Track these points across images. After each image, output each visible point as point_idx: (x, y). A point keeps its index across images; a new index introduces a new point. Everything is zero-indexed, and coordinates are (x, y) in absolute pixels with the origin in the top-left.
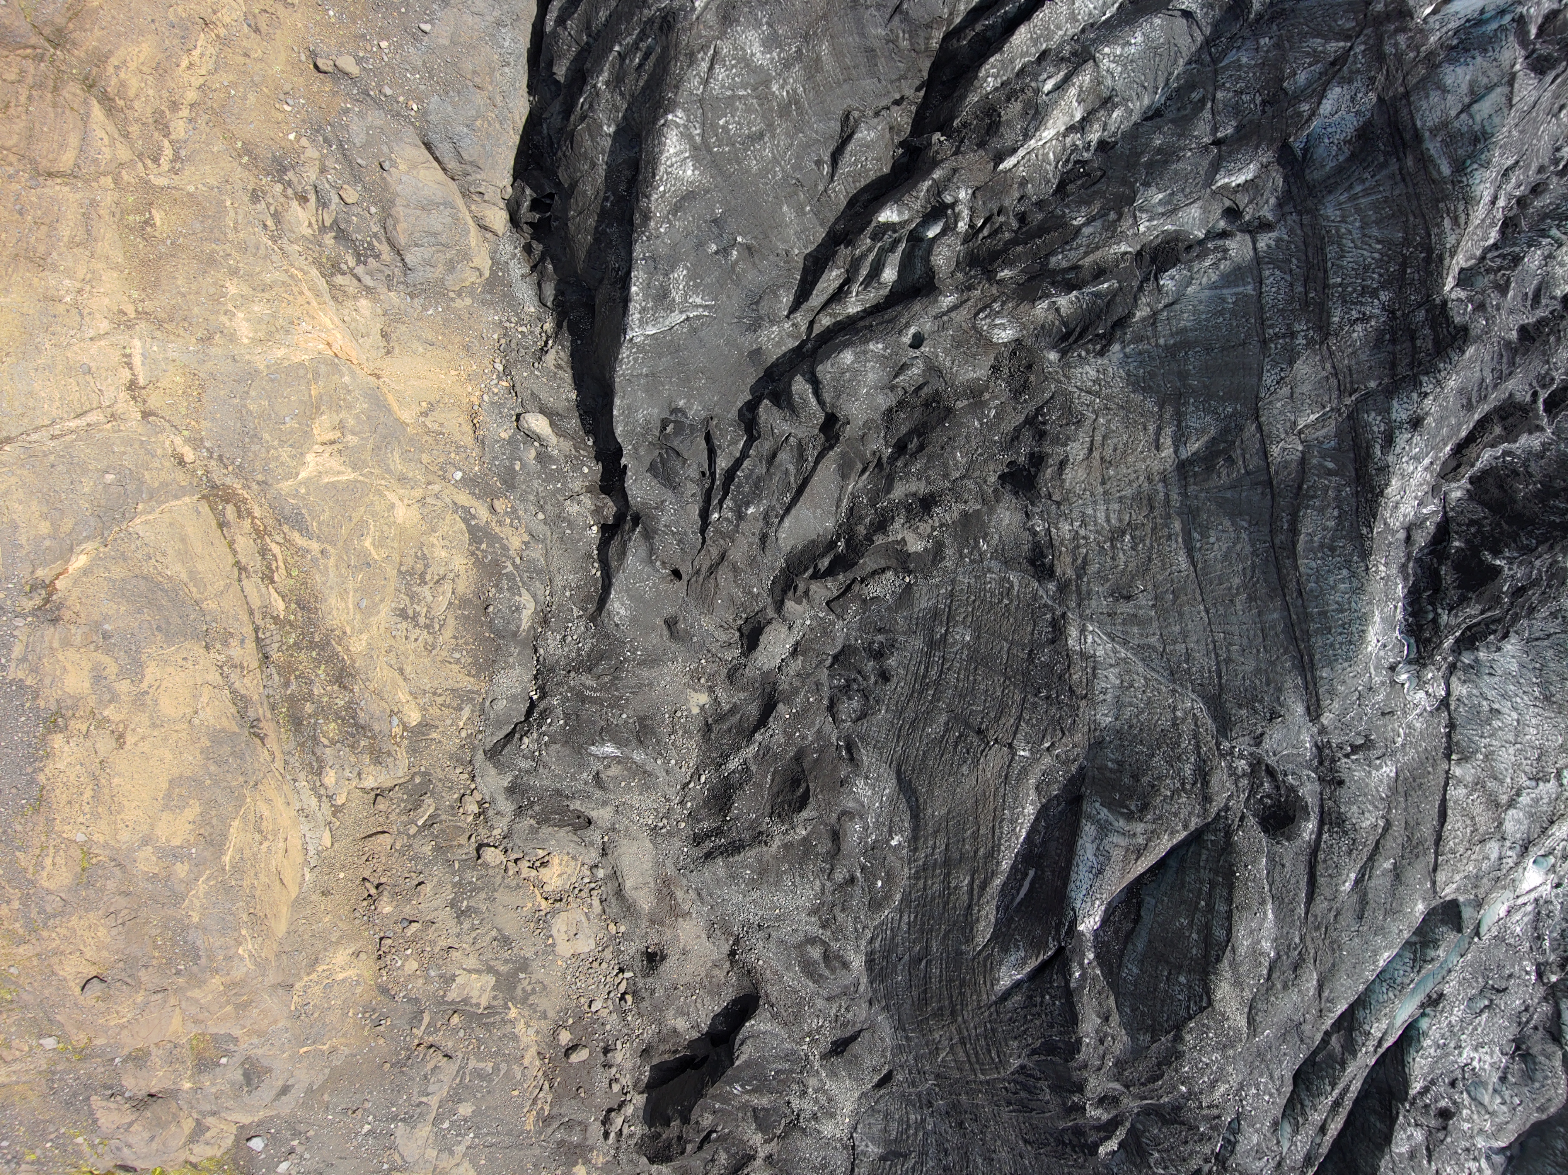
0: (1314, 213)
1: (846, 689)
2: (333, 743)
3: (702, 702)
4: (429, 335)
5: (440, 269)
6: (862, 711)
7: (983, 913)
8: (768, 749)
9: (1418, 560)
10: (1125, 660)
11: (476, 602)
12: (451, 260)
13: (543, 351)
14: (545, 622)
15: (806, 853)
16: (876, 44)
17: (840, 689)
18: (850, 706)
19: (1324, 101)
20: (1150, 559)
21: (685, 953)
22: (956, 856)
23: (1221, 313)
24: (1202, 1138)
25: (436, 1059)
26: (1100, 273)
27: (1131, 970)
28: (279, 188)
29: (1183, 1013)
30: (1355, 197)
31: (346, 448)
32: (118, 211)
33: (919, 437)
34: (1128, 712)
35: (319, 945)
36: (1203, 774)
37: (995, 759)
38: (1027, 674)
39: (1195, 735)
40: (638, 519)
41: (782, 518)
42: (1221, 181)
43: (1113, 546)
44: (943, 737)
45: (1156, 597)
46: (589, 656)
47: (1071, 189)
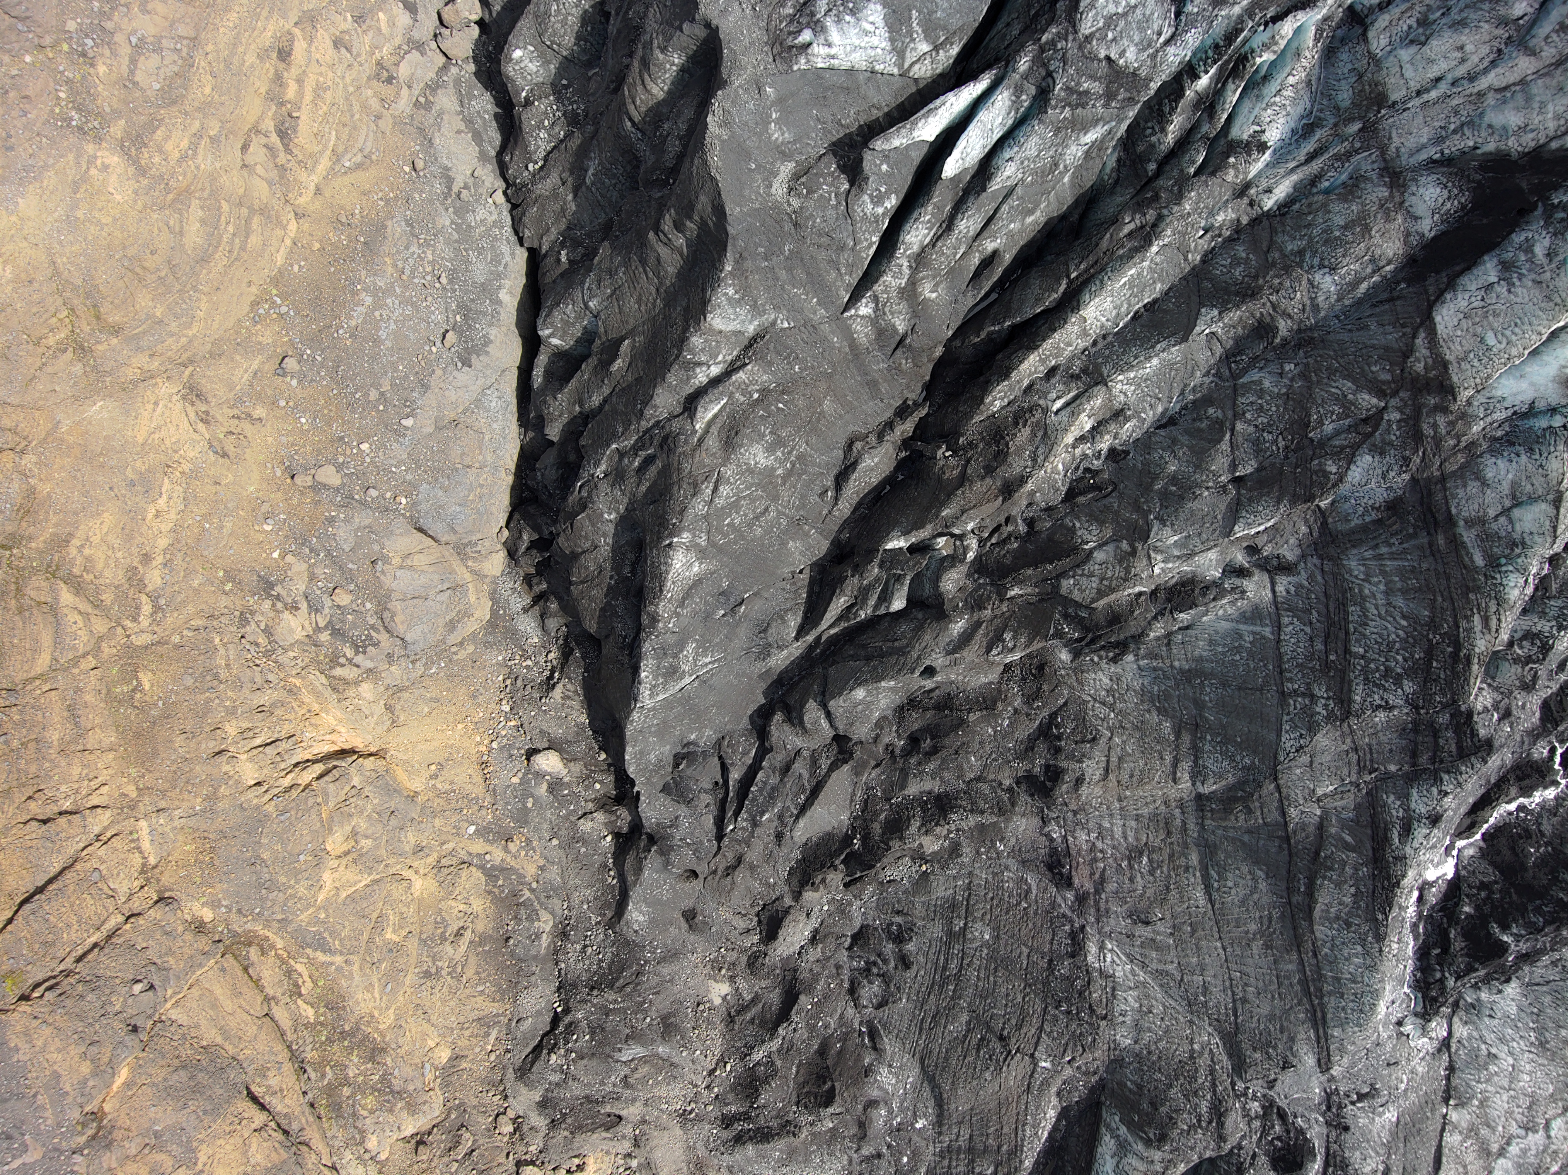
0: (1337, 561)
1: (867, 972)
2: (371, 1112)
3: (723, 993)
4: (434, 693)
6: (883, 997)
8: (792, 1042)
9: (1429, 920)
10: (1144, 984)
11: (496, 936)
13: (550, 684)
14: (565, 935)
15: (834, 1138)
16: (878, 376)
17: (860, 971)
18: (871, 991)
19: (1353, 467)
20: (1168, 888)
22: (980, 1146)
23: (1238, 650)
28: (267, 604)
30: (1379, 557)
31: (361, 855)
32: (104, 687)
33: (931, 739)
34: (1147, 1037)
36: (1218, 1113)
37: (1017, 1069)
38: (1046, 983)
39: (1212, 1072)
40: (652, 840)
41: (797, 818)
42: (1240, 531)
43: (1131, 867)
44: (965, 1037)
45: (1174, 927)
46: (610, 968)
47: (1081, 500)
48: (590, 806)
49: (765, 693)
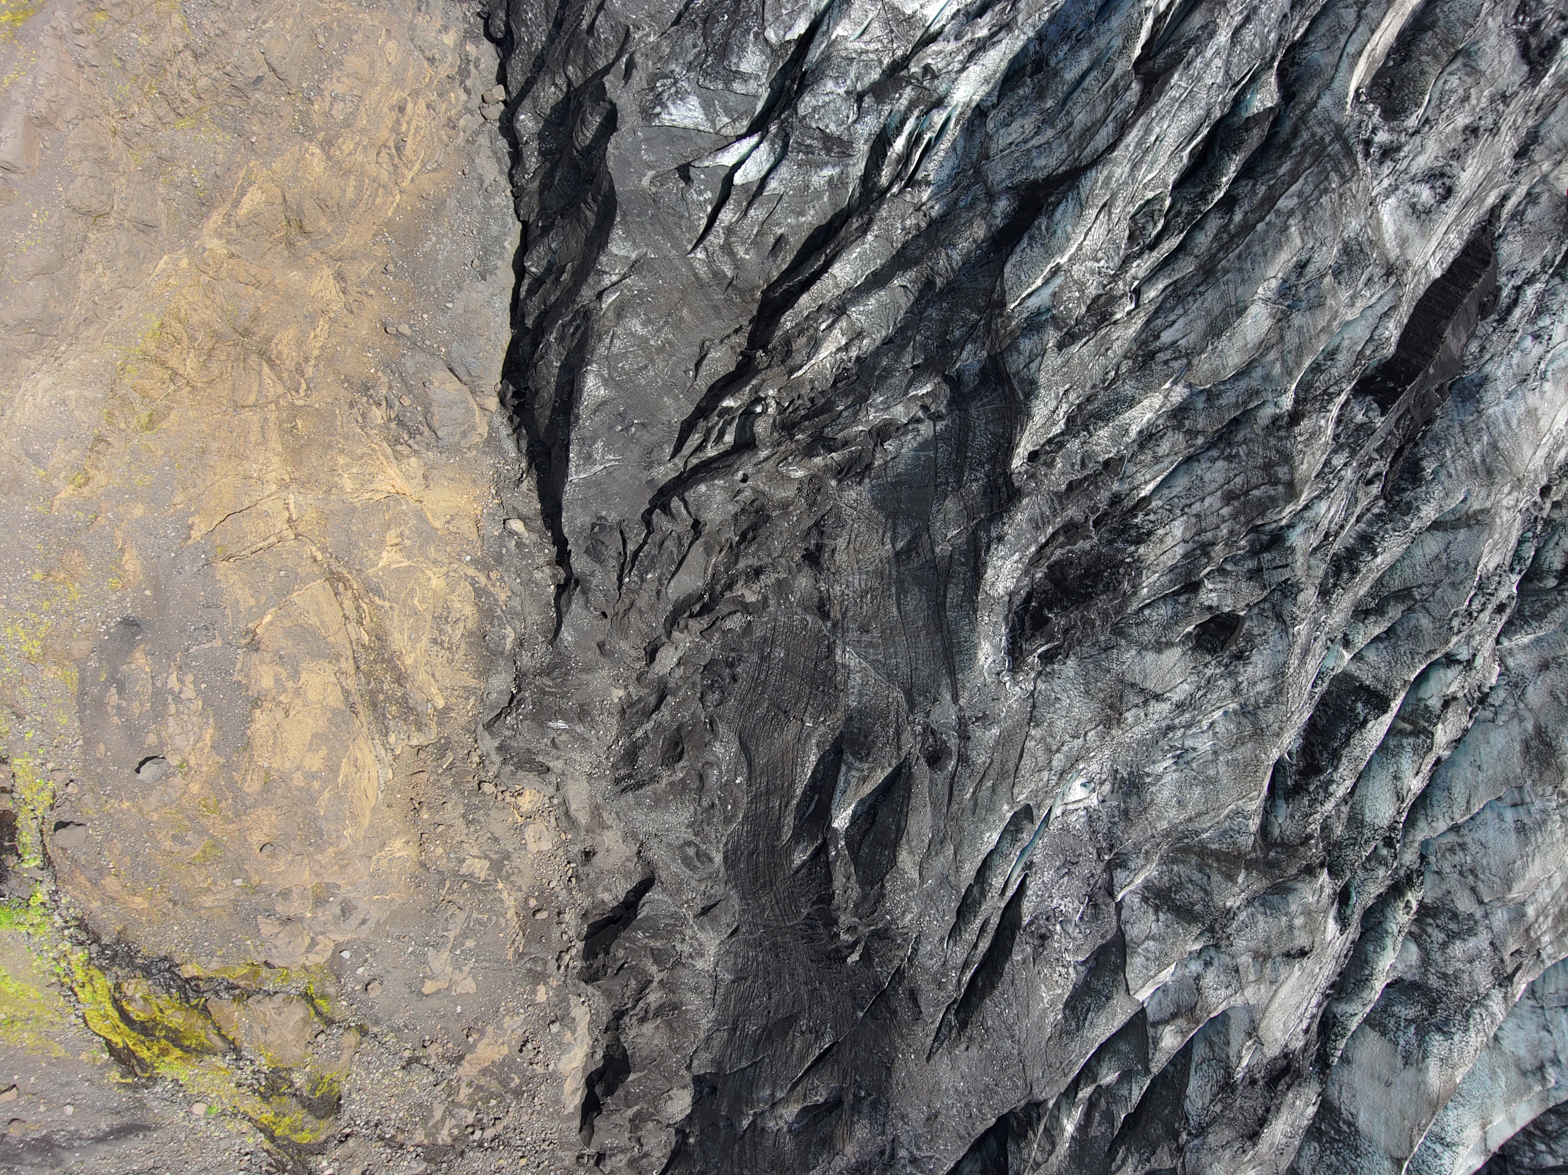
0: (966, 411)
1: (711, 686)
2: (394, 718)
3: (620, 695)
4: (451, 475)
5: (458, 436)
6: (720, 700)
7: (787, 821)
8: (660, 724)
9: (1016, 613)
10: (865, 669)
11: (478, 633)
13: (520, 481)
14: (521, 645)
15: (684, 789)
16: (718, 303)
17: (708, 686)
18: (713, 697)
19: (964, 351)
20: (879, 609)
21: (608, 850)
24: (899, 947)
25: (452, 909)
26: (846, 444)
27: (865, 851)
28: (365, 399)
29: (885, 871)
30: (983, 405)
33: (753, 532)
34: (865, 699)
35: (386, 836)
36: (899, 735)
37: (792, 729)
38: (813, 676)
39: (897, 712)
40: (579, 582)
41: (670, 581)
42: (912, 393)
43: (861, 601)
44: (765, 715)
45: (882, 632)
46: (549, 666)
47: (840, 386)
48: (541, 563)
49: (650, 500)
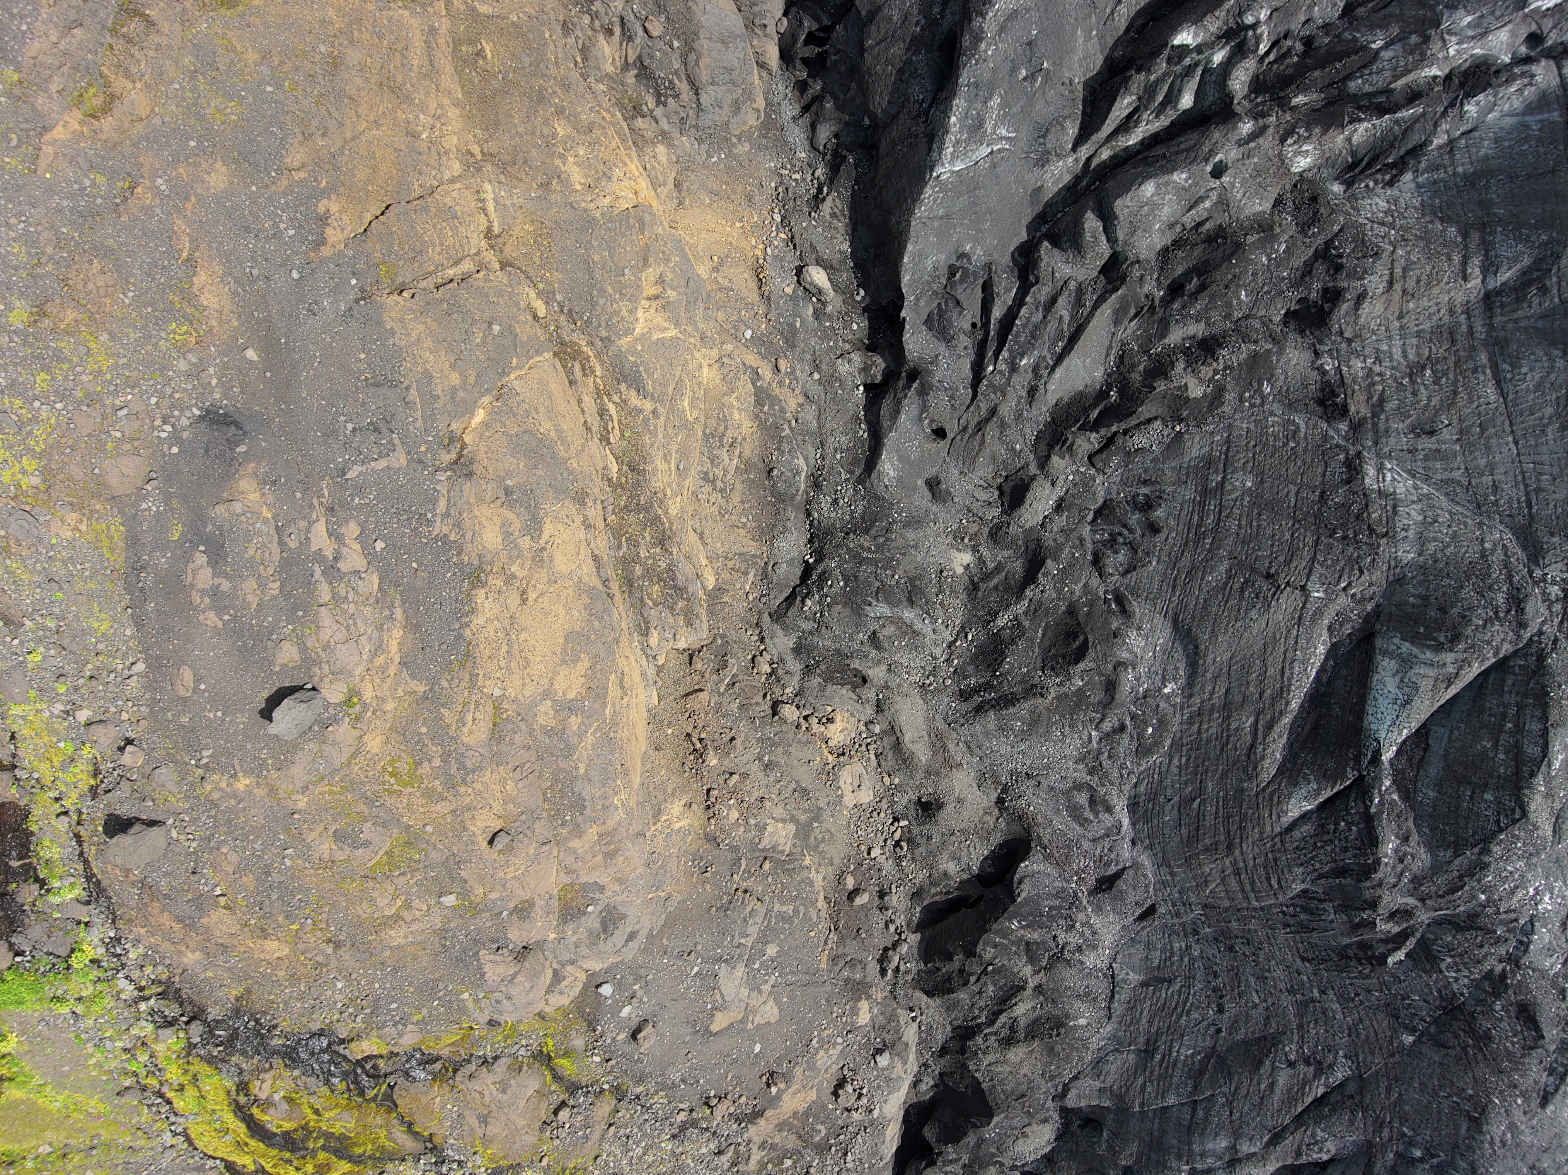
1: (1112, 542)
2: (657, 605)
3: (965, 562)
4: (714, 185)
5: (726, 110)
6: (1130, 564)
7: (1269, 751)
8: (1040, 604)
11: (761, 465)
12: (736, 101)
13: (819, 200)
14: (817, 485)
15: (1079, 704)
17: (1104, 543)
18: (1116, 560)
20: (1455, 393)
21: (959, 801)
22: (1238, 698)
23: (1526, 140)
24: (1498, 940)
27: (1427, 794)
28: (586, 20)
29: (1492, 827)
31: (668, 303)
32: (450, 40)
33: (1199, 278)
34: (1432, 547)
35: (660, 798)
36: (1517, 602)
37: (1287, 602)
38: (1319, 515)
39: (1506, 565)
40: (914, 375)
41: (1053, 369)
43: (1412, 382)
44: (1226, 584)
45: (1461, 432)
46: (863, 518)
47: (1361, 11)
48: (847, 346)
49: (1028, 228)
